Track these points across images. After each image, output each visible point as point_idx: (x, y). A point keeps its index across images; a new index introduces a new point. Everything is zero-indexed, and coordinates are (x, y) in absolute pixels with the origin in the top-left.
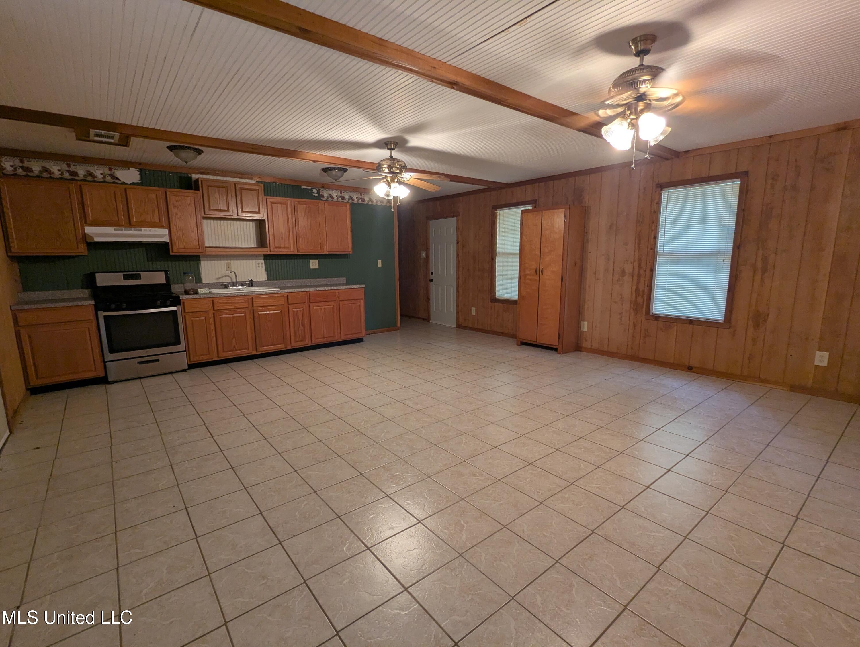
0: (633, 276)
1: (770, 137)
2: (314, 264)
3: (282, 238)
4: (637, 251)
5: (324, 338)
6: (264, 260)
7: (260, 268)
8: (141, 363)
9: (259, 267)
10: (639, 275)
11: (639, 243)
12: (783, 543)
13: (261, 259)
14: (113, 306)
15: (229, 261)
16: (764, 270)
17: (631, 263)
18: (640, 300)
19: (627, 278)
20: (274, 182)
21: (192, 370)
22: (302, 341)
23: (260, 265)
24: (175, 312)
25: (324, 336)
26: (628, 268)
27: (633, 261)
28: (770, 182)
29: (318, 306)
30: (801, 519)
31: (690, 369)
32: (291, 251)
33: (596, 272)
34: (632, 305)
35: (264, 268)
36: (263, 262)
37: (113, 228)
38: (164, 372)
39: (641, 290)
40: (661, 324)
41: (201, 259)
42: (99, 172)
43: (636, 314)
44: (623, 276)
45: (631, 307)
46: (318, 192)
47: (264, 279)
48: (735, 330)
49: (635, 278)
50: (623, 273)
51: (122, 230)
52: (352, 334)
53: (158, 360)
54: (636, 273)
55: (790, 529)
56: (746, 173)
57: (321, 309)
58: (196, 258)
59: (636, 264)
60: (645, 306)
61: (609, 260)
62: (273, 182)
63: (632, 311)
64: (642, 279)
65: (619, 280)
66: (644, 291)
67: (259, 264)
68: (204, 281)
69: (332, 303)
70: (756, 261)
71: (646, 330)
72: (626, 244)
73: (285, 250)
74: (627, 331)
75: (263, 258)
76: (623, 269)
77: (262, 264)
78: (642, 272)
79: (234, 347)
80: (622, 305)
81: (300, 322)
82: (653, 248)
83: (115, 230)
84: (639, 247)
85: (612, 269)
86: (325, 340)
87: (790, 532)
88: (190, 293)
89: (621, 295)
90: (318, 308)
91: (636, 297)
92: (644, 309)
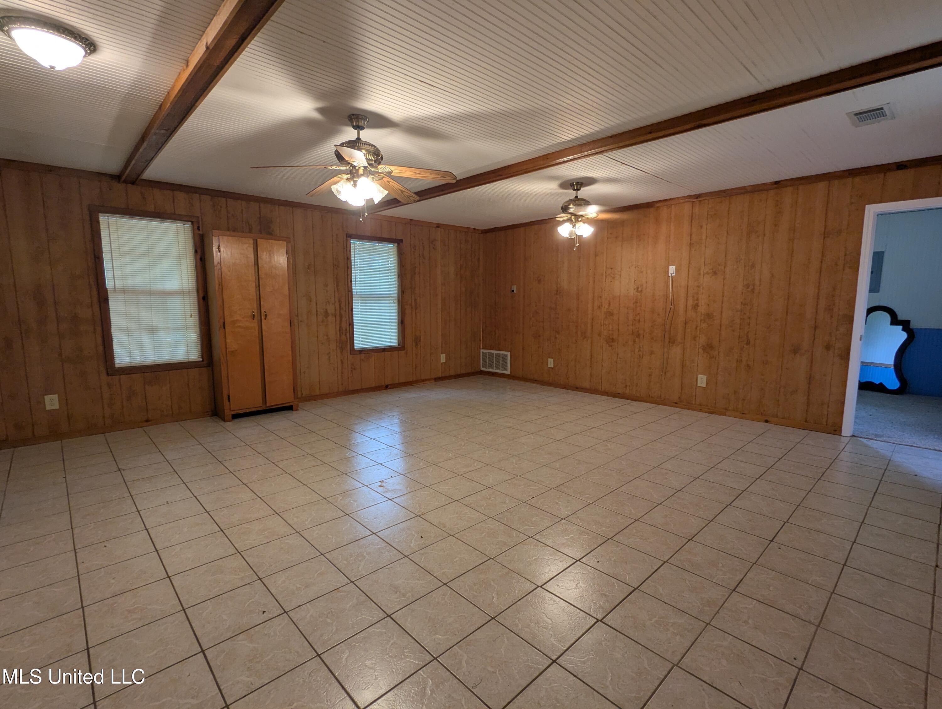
0: (335, 317)
1: (411, 220)
4: (336, 293)
10: (341, 316)
11: (337, 286)
16: (416, 309)
17: (333, 304)
18: (343, 337)
19: (330, 318)
26: (331, 309)
27: (334, 302)
28: (413, 249)
31: (387, 387)
33: (298, 314)
34: (338, 344)
39: (344, 329)
40: (363, 356)
43: (342, 352)
44: (326, 318)
45: (337, 346)
48: (407, 351)
49: (338, 317)
50: (326, 314)
54: (338, 312)
56: (401, 241)
59: (337, 305)
60: (348, 343)
61: (311, 301)
63: (339, 351)
64: (344, 319)
65: (323, 321)
66: (346, 330)
70: (412, 302)
71: (352, 364)
72: (326, 285)
74: (336, 369)
76: (326, 310)
78: (343, 312)
80: (329, 345)
82: (350, 291)
84: (338, 289)
85: (315, 311)
89: (327, 336)
91: (340, 336)
92: (349, 346)
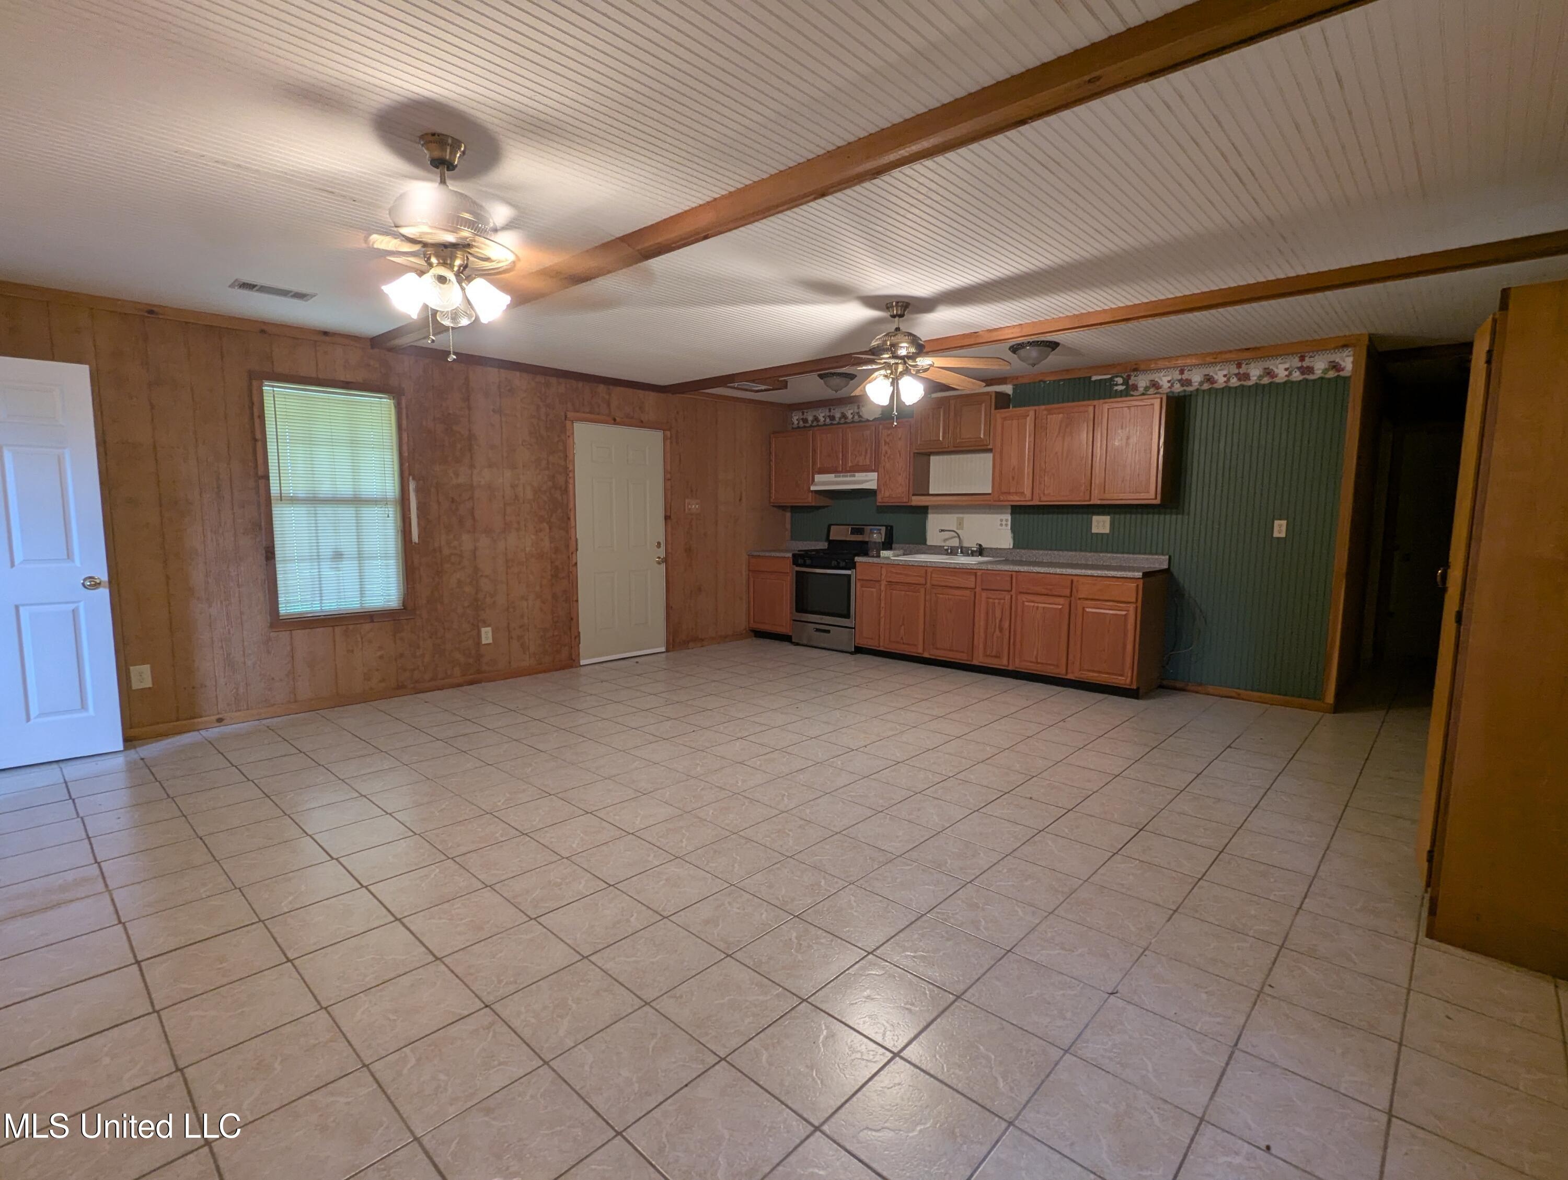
2: (1101, 524)
3: (1013, 478)
5: (1037, 663)
6: (1012, 514)
7: (1004, 527)
8: (817, 630)
9: (1001, 525)
12: (158, 1012)
13: (1007, 513)
14: (834, 563)
15: (961, 516)
20: (1040, 381)
21: (858, 656)
22: (996, 657)
23: (1004, 523)
24: (849, 576)
25: (1036, 658)
29: (1033, 602)
30: (171, 1073)
32: (1027, 499)
35: (1009, 527)
36: (1009, 517)
37: (833, 475)
38: (835, 647)
41: (930, 511)
42: (822, 415)
46: (1126, 382)
47: (1007, 547)
51: (847, 476)
52: (1099, 672)
53: (828, 631)
55: (170, 1039)
57: (1037, 608)
58: (923, 511)
62: (1037, 380)
67: (1001, 520)
68: (929, 543)
69: (1061, 600)
73: (1017, 498)
75: (1010, 511)
77: (1007, 520)
79: (902, 638)
81: (998, 621)
83: (835, 477)
86: (1039, 667)
87: (166, 1036)
88: (871, 554)
90: (1033, 604)
